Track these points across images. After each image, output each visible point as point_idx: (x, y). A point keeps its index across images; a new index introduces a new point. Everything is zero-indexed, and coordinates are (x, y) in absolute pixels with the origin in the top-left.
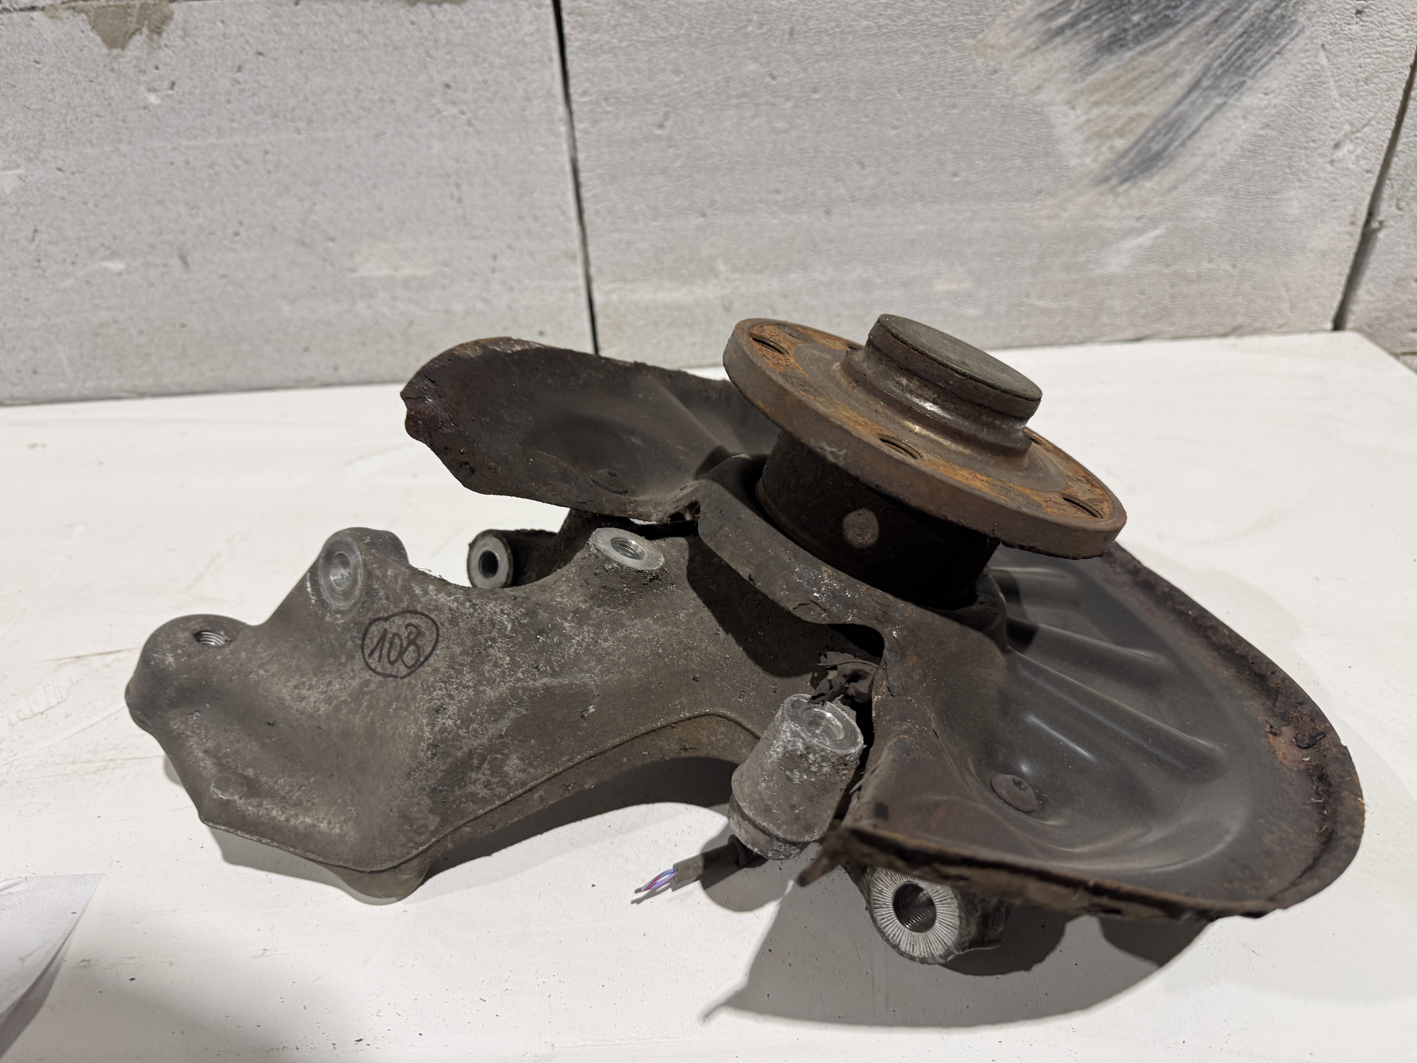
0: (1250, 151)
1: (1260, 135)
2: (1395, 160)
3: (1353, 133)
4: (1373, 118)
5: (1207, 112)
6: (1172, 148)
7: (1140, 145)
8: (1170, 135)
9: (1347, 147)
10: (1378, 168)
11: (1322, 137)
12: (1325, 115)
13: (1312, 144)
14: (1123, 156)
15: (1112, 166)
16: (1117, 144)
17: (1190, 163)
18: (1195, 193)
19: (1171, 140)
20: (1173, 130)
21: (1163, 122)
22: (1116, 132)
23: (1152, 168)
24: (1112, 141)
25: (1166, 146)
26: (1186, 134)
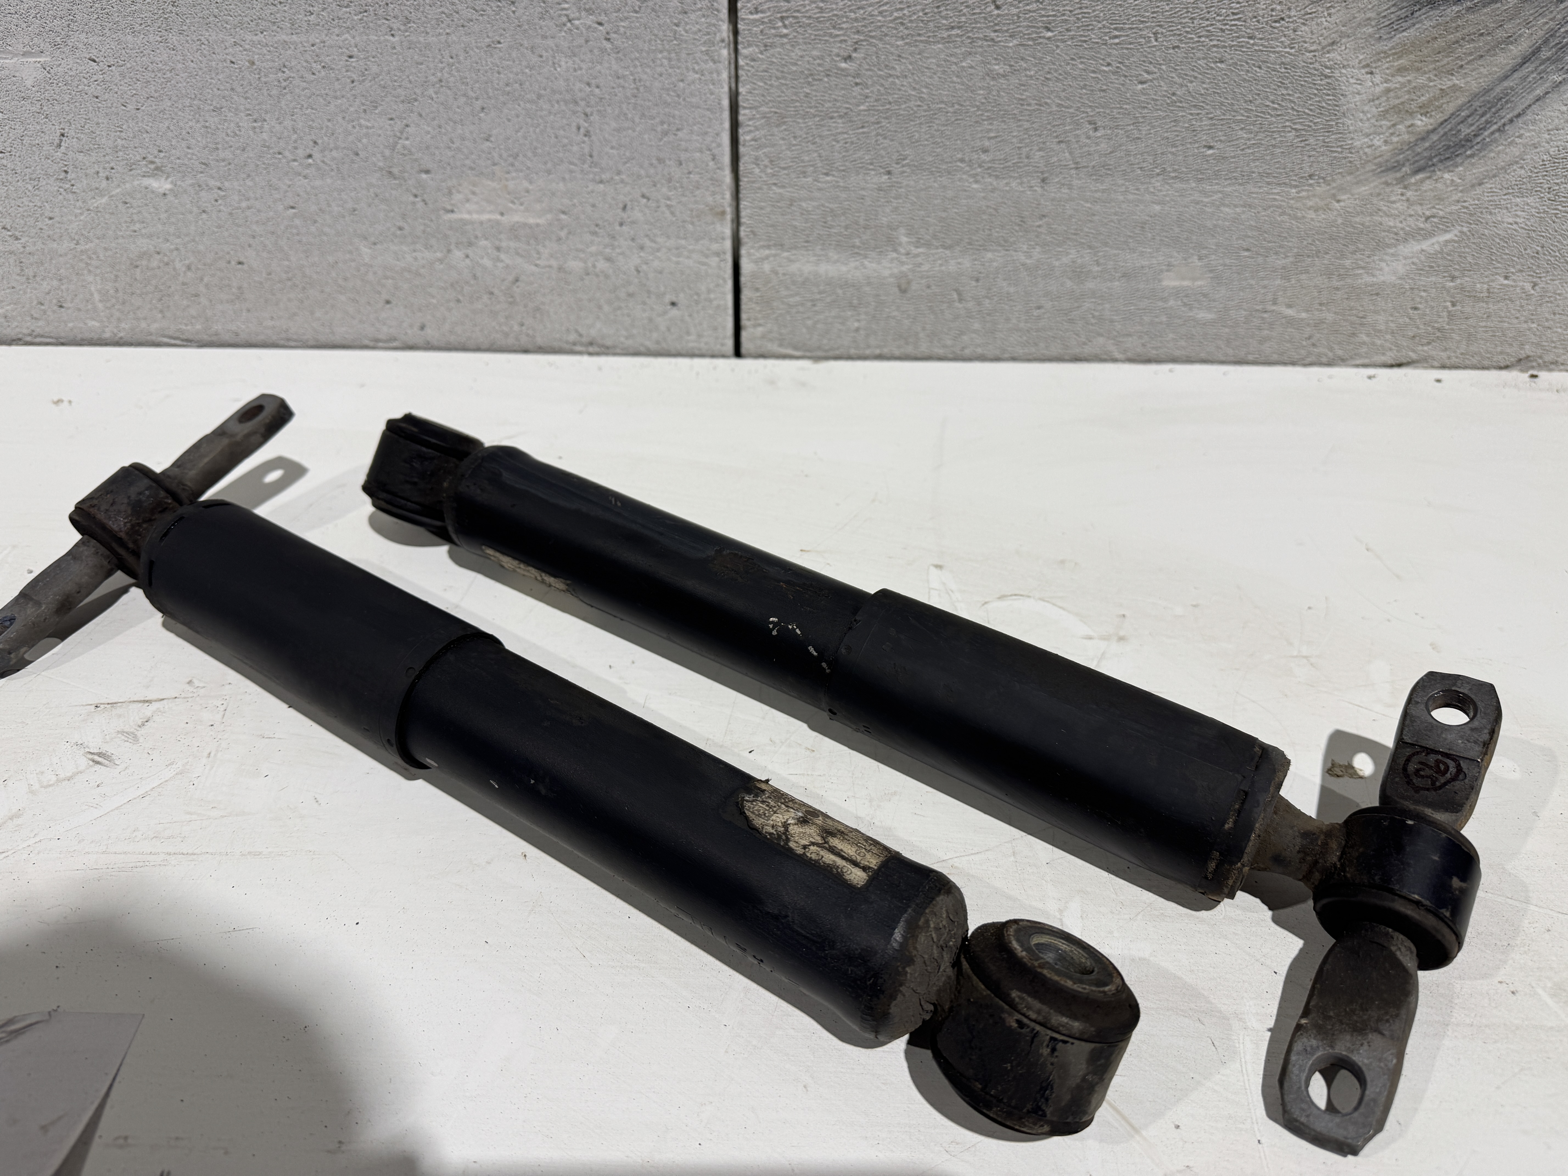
5: (1540, 91)
6: (1486, 133)
7: (1449, 127)
8: (1488, 116)
14: (1423, 139)
15: (1408, 150)
16: (1419, 123)
17: (1506, 154)
18: (1505, 191)
19: (1487, 122)
20: (1493, 110)
21: (1482, 99)
22: (1420, 107)
23: (1457, 156)
24: (1413, 118)
25: (1481, 129)
26: (1509, 116)
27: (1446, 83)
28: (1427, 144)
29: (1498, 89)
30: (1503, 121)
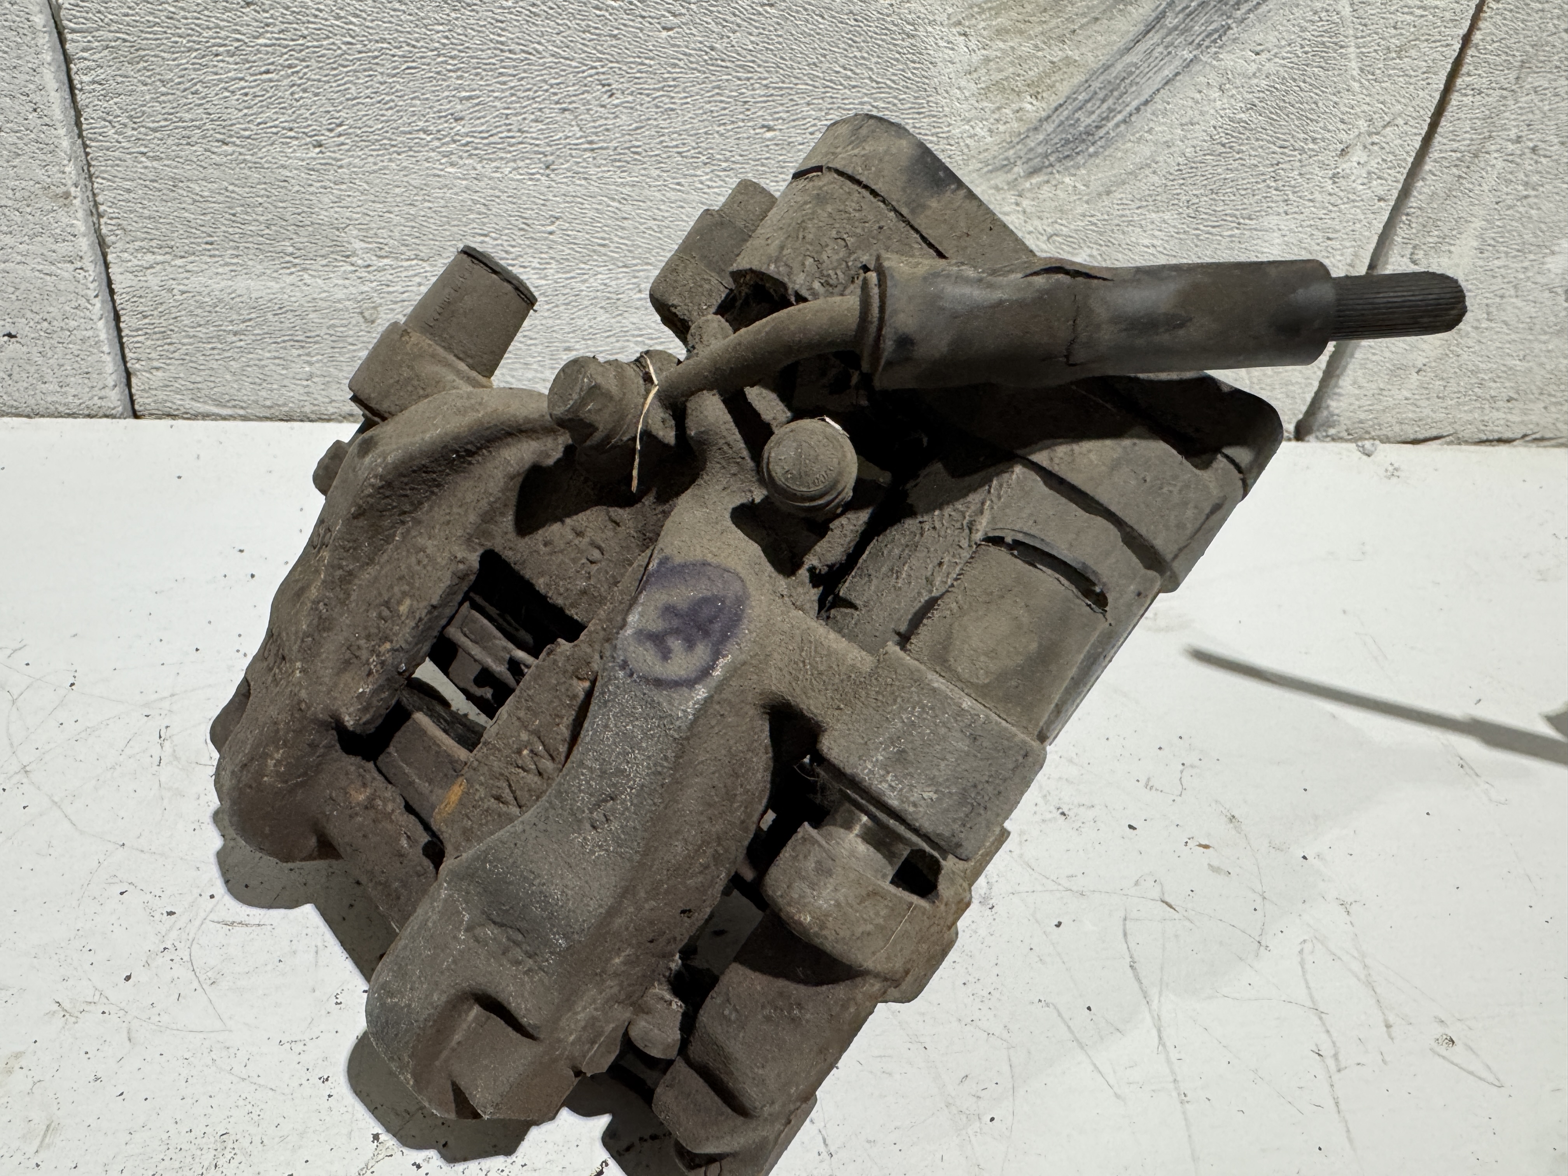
0: (1223, 145)
1: (1241, 120)
2: (1420, 184)
3: (1370, 134)
4: (1400, 115)
5: (1168, 72)
6: (1111, 125)
7: (1066, 113)
8: (1110, 101)
9: (1358, 155)
10: (1395, 194)
11: (1328, 135)
12: (1335, 99)
13: (1311, 146)
14: (1036, 129)
15: (1018, 143)
16: (1029, 107)
17: (1135, 153)
18: (1138, 204)
19: (1110, 110)
20: (1116, 94)
21: (1102, 78)
22: (1028, 85)
23: (1078, 153)
24: (1022, 101)
25: (1103, 119)
26: (1135, 104)
27: (1057, 54)
28: (1041, 137)
29: (1119, 66)
30: (1128, 109)
